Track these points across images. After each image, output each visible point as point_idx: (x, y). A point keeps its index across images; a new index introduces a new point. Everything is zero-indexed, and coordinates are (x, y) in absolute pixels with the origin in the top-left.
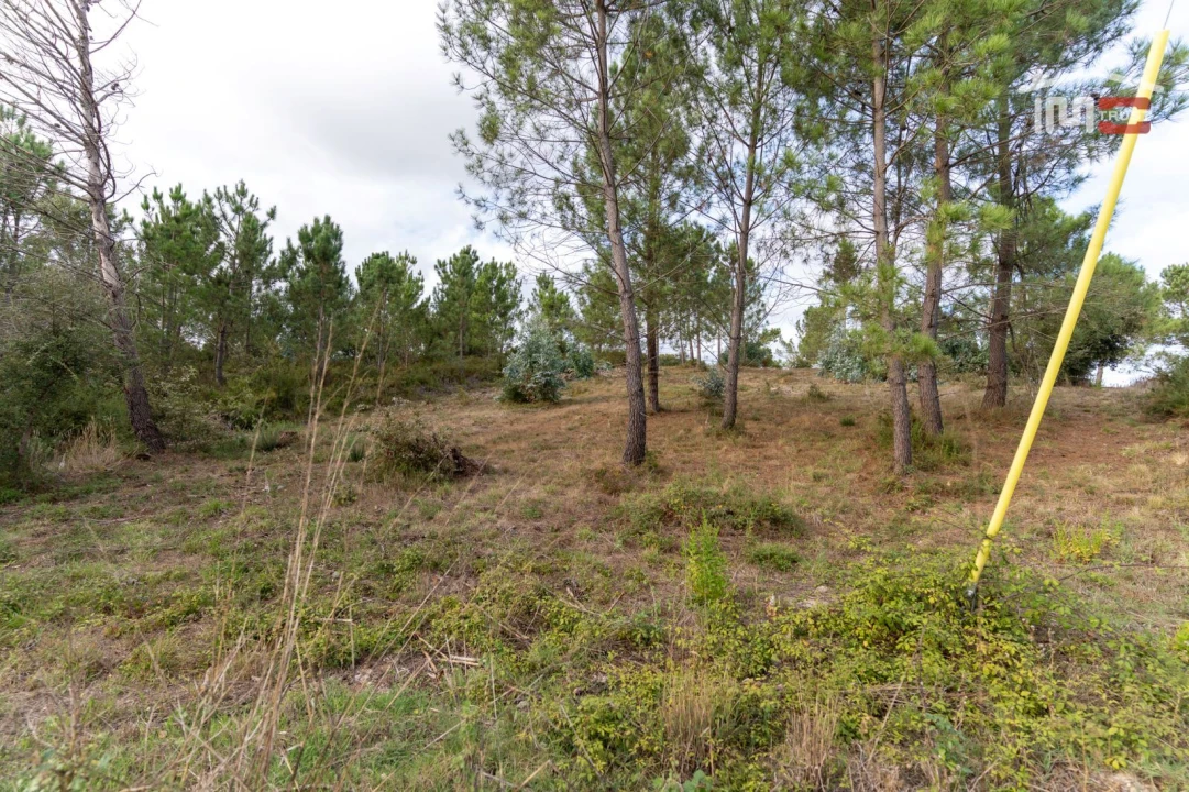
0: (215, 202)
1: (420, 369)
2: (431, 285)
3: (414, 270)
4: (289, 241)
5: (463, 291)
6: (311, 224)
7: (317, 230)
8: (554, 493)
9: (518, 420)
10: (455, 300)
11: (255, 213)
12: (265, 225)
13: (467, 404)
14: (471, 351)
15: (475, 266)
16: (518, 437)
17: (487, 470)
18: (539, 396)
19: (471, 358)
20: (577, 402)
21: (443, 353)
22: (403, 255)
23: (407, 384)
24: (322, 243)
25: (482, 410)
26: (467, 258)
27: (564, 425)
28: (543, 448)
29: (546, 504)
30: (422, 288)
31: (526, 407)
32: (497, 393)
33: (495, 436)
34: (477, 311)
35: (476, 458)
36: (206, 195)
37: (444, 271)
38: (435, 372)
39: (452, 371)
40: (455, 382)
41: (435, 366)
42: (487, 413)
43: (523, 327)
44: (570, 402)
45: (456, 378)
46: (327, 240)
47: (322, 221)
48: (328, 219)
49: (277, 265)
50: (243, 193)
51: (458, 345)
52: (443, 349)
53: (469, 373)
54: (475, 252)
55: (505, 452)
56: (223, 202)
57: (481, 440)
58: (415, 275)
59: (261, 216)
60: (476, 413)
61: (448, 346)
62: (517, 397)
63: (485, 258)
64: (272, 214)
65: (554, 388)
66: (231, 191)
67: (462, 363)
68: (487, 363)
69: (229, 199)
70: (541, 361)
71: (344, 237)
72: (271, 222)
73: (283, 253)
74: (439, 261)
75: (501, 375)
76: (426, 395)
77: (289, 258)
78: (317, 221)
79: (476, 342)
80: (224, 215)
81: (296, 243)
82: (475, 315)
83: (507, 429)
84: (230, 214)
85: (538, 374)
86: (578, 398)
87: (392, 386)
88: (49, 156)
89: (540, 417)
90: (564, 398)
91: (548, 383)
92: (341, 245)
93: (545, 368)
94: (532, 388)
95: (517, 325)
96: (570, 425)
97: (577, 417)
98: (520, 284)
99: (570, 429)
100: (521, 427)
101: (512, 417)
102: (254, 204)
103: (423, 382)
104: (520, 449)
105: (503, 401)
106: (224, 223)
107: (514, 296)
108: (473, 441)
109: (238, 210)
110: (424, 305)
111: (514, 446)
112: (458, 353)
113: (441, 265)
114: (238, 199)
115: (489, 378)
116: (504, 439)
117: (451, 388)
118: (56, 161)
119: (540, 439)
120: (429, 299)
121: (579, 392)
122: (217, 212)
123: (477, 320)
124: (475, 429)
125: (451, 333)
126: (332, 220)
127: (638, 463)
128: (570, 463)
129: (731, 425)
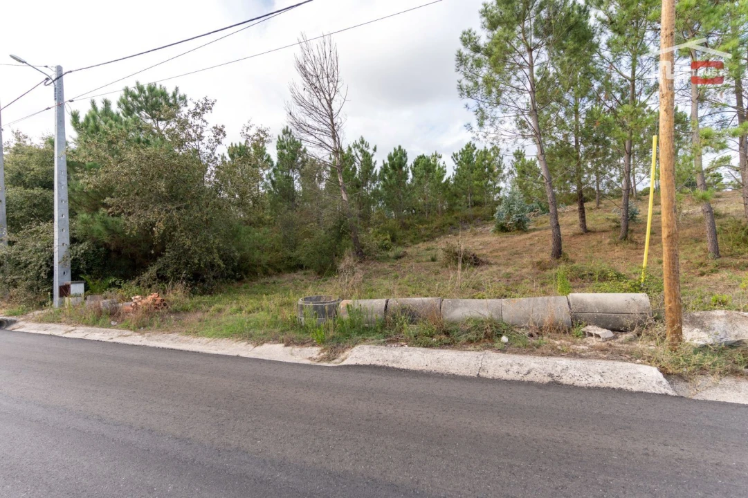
0: (353, 149)
1: (449, 217)
2: (450, 169)
3: (440, 162)
4: (384, 161)
5: (469, 172)
6: (393, 152)
7: (396, 154)
8: (517, 270)
9: (503, 241)
10: (464, 178)
11: (369, 151)
12: (373, 155)
13: (475, 234)
14: (477, 204)
15: (474, 153)
16: (503, 249)
17: (488, 263)
18: (515, 227)
19: (476, 208)
20: (540, 230)
21: (460, 208)
22: (434, 154)
23: (444, 226)
24: (397, 160)
25: (483, 237)
26: (470, 147)
27: (528, 243)
28: (515, 254)
29: (512, 274)
30: (445, 172)
31: (507, 234)
32: (491, 228)
33: (491, 250)
34: (477, 180)
35: (483, 259)
36: (349, 147)
37: (457, 159)
38: (456, 218)
39: (466, 217)
40: (468, 223)
41: (456, 215)
42: (487, 239)
43: (506, 186)
44: (534, 230)
45: (467, 220)
46: (401, 158)
47: (397, 149)
48: (400, 147)
49: (378, 173)
50: (362, 142)
51: (468, 203)
52: (460, 205)
53: (475, 217)
54: (474, 145)
55: (496, 256)
56: (356, 149)
57: (484, 252)
58: (442, 165)
59: (370, 151)
60: (480, 239)
61: (463, 203)
62: (503, 229)
63: (480, 146)
64: (375, 150)
65: (525, 222)
66: (358, 142)
67: (470, 212)
68: (485, 210)
69: (358, 147)
70: (515, 209)
71: (408, 155)
72: (375, 154)
73: (381, 167)
74: (454, 154)
75: (493, 218)
76: (454, 231)
77: (384, 169)
78: (395, 149)
79: (478, 198)
80: (356, 155)
81: (387, 161)
82: (476, 182)
83: (497, 246)
84: (359, 154)
85: (514, 216)
86: (540, 227)
87: (436, 228)
88: (300, 146)
89: (517, 239)
90: (530, 227)
91: (519, 221)
92: (407, 159)
93: (518, 212)
94: (511, 224)
95: (502, 185)
96: (532, 242)
97: (537, 238)
98: (502, 158)
99: (531, 245)
100: (505, 245)
101: (500, 240)
102: (367, 147)
103: (451, 224)
104: (503, 255)
105: (495, 232)
106: (357, 158)
107: (499, 166)
108: (481, 252)
109: (362, 151)
110: (447, 181)
111: (500, 254)
112: (468, 207)
113: (455, 155)
114: (361, 146)
115: (487, 219)
116: (496, 251)
117: (465, 226)
118: (303, 147)
119: (514, 250)
120: (449, 178)
121: (541, 223)
122: (354, 154)
123: (477, 185)
124: (481, 247)
125: (464, 196)
126: (402, 148)
127: (558, 258)
128: (526, 260)
129: (625, 237)
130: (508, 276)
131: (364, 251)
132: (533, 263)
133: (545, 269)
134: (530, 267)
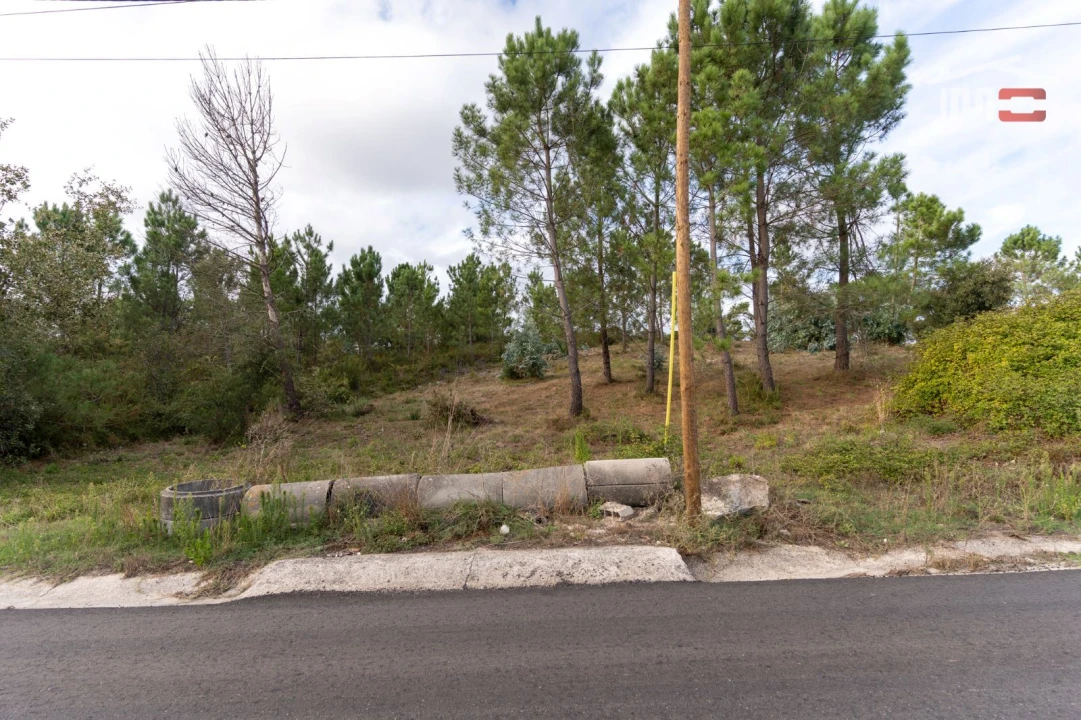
0: (293, 242)
1: (440, 355)
2: (445, 289)
3: (431, 276)
4: (344, 266)
5: (470, 293)
6: (359, 254)
7: (363, 258)
8: (528, 432)
9: (513, 392)
10: (464, 301)
11: (320, 248)
12: (326, 255)
13: (477, 382)
14: (480, 339)
15: (478, 270)
16: (512, 403)
17: (491, 422)
18: (528, 373)
19: (478, 344)
20: (558, 377)
21: (456, 343)
22: (422, 264)
23: (433, 368)
24: (366, 267)
25: (488, 385)
26: (472, 262)
27: (544, 394)
28: (527, 409)
29: (522, 437)
30: (438, 291)
31: (518, 383)
32: (498, 373)
33: (496, 403)
34: (481, 306)
35: (485, 416)
36: (286, 238)
37: (455, 275)
38: (452, 357)
39: (464, 356)
40: (467, 365)
41: (451, 353)
42: (492, 388)
43: (519, 317)
44: (552, 377)
45: (468, 361)
46: (371, 265)
47: (367, 250)
48: (370, 248)
49: (334, 284)
50: (310, 233)
51: (468, 337)
52: (457, 340)
53: (477, 357)
54: (478, 258)
55: (503, 412)
56: (299, 242)
57: (488, 406)
58: (433, 280)
59: (323, 249)
60: (483, 388)
61: (460, 337)
62: (513, 375)
63: (485, 261)
64: (330, 247)
65: (539, 368)
66: (302, 233)
67: (471, 349)
68: (492, 347)
69: (303, 240)
70: (529, 348)
71: (382, 261)
72: (330, 253)
73: (339, 275)
74: (450, 267)
75: (501, 360)
76: (447, 376)
77: (345, 278)
78: (363, 251)
79: (482, 331)
80: (299, 251)
81: (349, 267)
82: (480, 309)
83: (505, 399)
84: (303, 250)
85: (527, 358)
86: (558, 374)
87: (422, 370)
88: (194, 225)
89: (531, 389)
90: (547, 374)
91: (534, 365)
92: (380, 267)
93: (532, 353)
94: (523, 368)
95: (513, 315)
96: (548, 394)
97: (555, 388)
98: (515, 280)
99: (547, 397)
100: (515, 396)
101: (509, 390)
102: (319, 242)
103: (443, 366)
104: (512, 411)
105: (502, 378)
106: (299, 257)
107: (510, 290)
108: (483, 406)
109: (308, 246)
110: (440, 304)
111: (508, 408)
112: (468, 342)
113: (452, 270)
114: (307, 238)
115: (492, 360)
116: (503, 404)
117: (464, 369)
118: (200, 229)
119: (526, 404)
120: (443, 300)
121: (561, 369)
122: (294, 249)
123: (481, 314)
124: (483, 399)
125: (463, 327)
126: (374, 249)
127: (578, 414)
128: (540, 417)
129: (651, 390)
130: (516, 439)
131: (303, 403)
132: (547, 421)
133: (562, 429)
134: (544, 428)
